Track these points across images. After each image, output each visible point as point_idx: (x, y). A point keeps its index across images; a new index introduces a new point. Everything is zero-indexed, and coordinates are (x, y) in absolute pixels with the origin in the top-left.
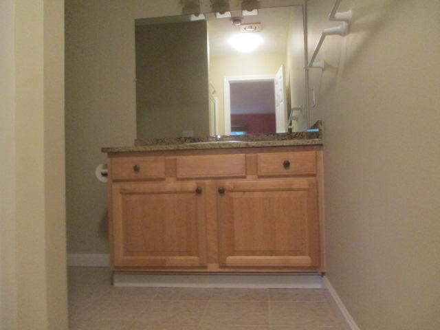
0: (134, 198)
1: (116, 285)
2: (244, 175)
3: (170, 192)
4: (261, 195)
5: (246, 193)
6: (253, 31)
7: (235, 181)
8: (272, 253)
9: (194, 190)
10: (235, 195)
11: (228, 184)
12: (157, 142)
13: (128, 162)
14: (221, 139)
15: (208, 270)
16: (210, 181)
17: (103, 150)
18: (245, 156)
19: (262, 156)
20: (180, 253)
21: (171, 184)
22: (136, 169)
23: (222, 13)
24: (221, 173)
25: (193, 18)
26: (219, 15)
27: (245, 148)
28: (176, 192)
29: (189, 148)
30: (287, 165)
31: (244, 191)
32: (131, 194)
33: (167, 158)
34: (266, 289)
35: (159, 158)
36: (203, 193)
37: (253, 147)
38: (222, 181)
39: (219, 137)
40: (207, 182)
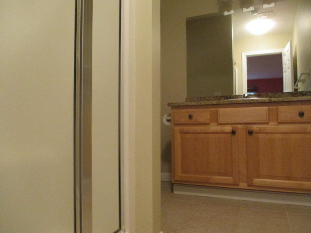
0: (189, 136)
1: (175, 192)
2: (267, 121)
3: (213, 133)
4: (280, 136)
5: (269, 135)
6: (266, 18)
7: (260, 126)
8: (289, 178)
9: (231, 131)
10: (260, 136)
11: (255, 127)
12: (201, 99)
13: (185, 112)
14: (247, 97)
15: (240, 188)
16: (241, 125)
17: (169, 105)
18: (269, 109)
19: (282, 108)
20: (220, 174)
21: (214, 127)
22: (190, 117)
23: (247, 8)
24: (249, 120)
25: (226, 13)
26: (245, 10)
27: (269, 102)
28: (217, 133)
29: (227, 103)
30: (301, 114)
31: (267, 133)
32: (186, 133)
33: (211, 109)
34: (284, 205)
35: (206, 109)
36: (236, 133)
37: (275, 102)
38: (250, 125)
39: (246, 95)
40: (239, 126)
